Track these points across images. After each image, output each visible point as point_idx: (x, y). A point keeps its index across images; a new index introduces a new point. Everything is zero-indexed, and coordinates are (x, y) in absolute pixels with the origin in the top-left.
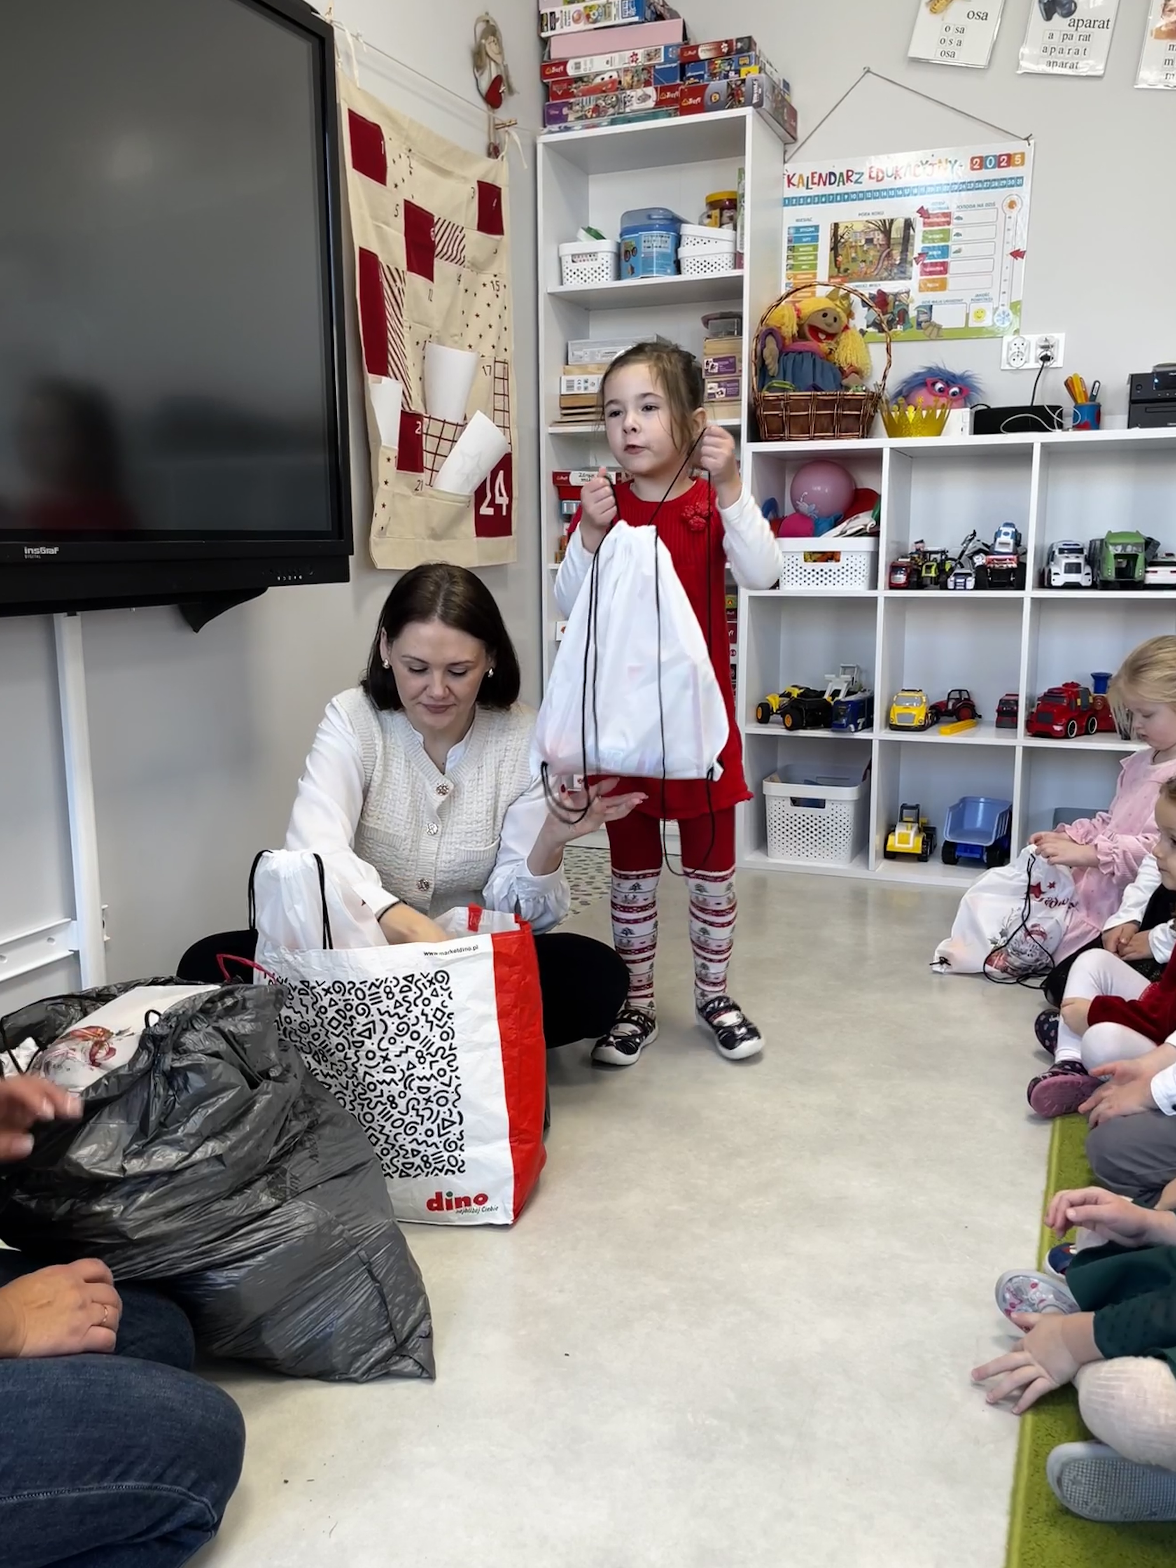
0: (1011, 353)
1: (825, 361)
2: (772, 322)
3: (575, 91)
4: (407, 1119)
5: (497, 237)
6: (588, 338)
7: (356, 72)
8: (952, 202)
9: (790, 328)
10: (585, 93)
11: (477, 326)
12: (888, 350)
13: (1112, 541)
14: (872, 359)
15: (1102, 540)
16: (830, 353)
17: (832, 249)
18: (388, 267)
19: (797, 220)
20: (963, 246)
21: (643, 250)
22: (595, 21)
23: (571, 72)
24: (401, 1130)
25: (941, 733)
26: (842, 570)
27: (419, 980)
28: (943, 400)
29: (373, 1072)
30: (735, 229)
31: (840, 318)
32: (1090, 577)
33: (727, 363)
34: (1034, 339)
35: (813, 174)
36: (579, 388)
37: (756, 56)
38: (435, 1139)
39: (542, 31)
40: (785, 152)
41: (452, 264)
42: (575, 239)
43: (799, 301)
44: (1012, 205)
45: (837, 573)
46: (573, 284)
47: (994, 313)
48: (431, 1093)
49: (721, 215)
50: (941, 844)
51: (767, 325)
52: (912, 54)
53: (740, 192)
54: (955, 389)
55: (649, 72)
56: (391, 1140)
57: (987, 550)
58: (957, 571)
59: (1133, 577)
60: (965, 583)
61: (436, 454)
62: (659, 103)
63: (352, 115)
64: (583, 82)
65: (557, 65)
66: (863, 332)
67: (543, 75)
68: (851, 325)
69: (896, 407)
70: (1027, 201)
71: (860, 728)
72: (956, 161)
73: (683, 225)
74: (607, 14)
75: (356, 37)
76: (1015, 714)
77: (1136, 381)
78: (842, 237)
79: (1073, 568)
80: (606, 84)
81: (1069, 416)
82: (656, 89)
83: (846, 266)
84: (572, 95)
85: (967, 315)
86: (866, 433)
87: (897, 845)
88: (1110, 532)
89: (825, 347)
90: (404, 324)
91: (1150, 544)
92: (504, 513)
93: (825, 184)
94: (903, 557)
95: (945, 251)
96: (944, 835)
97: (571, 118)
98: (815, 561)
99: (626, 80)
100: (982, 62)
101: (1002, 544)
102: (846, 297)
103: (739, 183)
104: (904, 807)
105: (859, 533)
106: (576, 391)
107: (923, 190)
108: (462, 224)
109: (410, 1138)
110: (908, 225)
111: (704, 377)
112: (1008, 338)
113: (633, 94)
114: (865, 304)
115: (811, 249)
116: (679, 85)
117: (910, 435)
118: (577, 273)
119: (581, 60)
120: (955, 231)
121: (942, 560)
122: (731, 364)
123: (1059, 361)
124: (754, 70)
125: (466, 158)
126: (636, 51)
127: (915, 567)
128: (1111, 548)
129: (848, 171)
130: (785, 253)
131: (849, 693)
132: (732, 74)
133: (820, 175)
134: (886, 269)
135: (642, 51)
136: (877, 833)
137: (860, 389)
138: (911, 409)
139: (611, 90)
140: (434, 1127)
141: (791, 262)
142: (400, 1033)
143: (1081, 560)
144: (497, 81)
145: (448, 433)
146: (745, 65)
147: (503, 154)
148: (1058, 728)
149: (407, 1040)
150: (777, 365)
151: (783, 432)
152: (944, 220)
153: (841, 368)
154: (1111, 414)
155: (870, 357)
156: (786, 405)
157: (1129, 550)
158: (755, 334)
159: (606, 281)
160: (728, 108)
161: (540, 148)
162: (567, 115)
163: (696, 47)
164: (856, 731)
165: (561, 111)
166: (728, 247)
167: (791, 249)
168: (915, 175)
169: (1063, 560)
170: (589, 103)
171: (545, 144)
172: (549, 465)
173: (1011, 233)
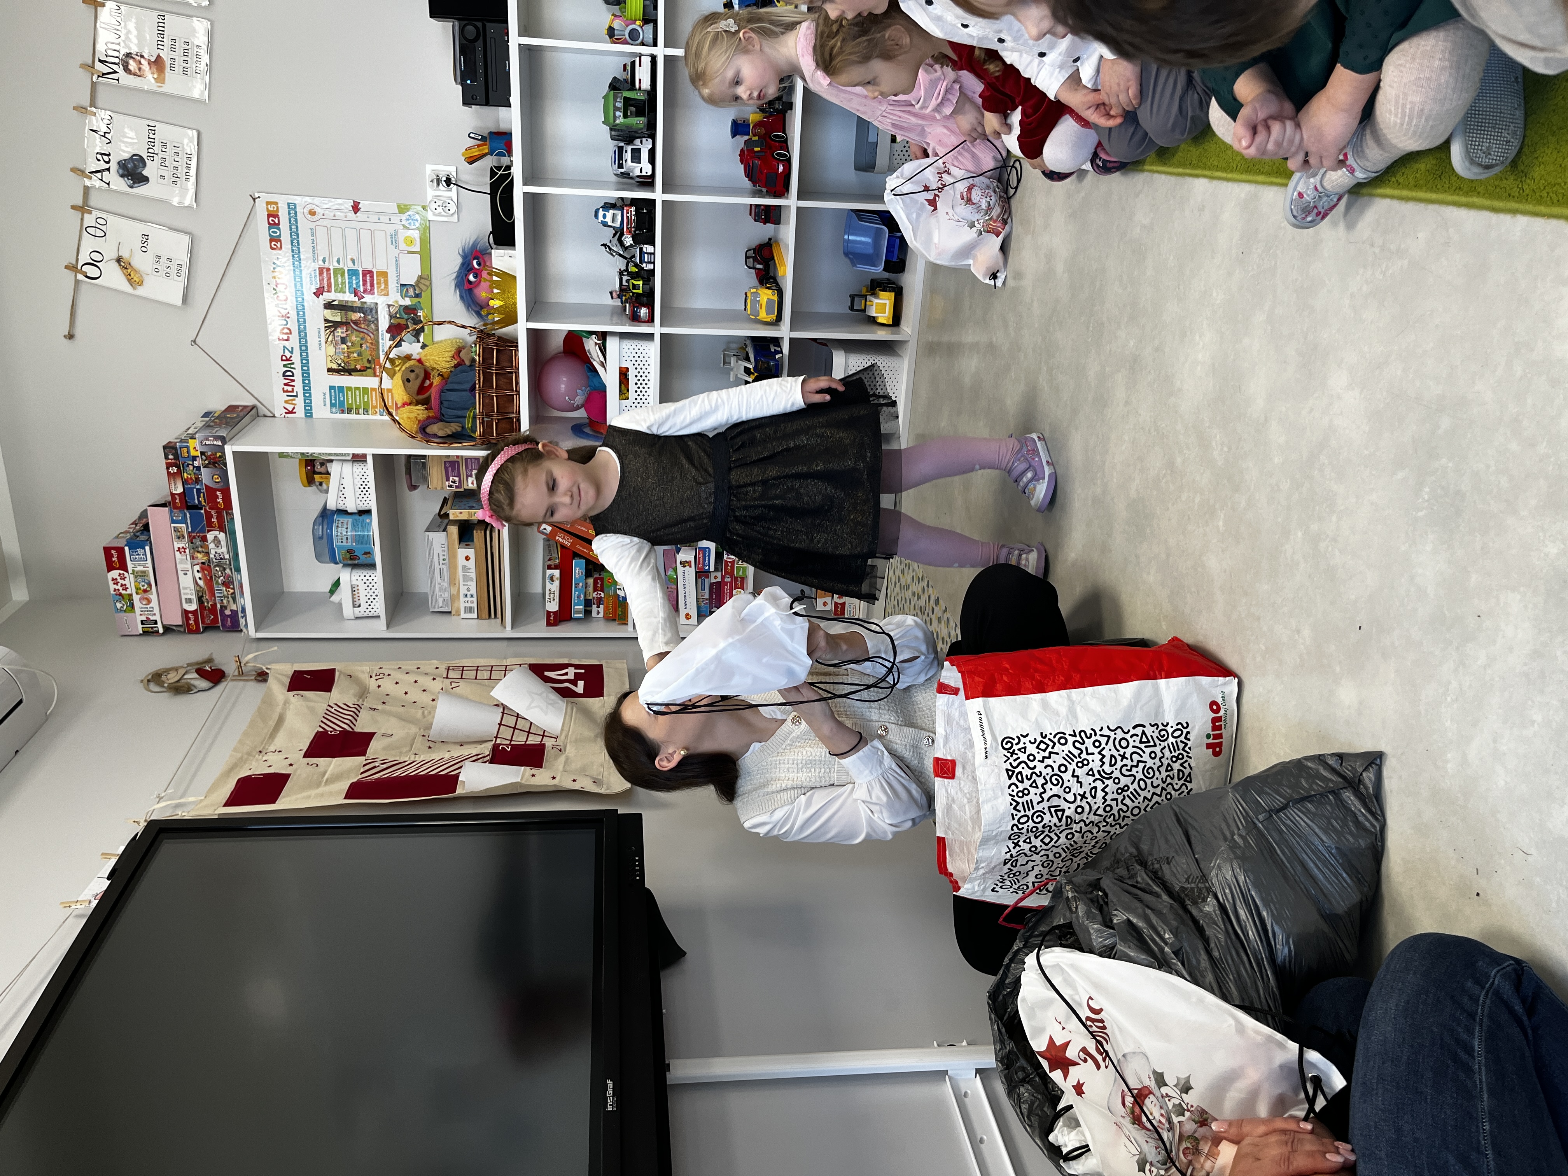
0: (443, 213)
1: (449, 380)
2: (414, 427)
3: (210, 603)
4: (1140, 776)
5: (337, 674)
6: (427, 593)
7: (191, 799)
8: (309, 268)
9: (419, 412)
10: (213, 595)
11: (415, 695)
12: (440, 323)
13: (611, 120)
14: (447, 337)
15: (611, 130)
16: (442, 375)
17: (350, 375)
18: (362, 773)
19: (325, 405)
20: (349, 257)
21: (349, 544)
22: (150, 585)
23: (193, 607)
24: (1149, 781)
25: (784, 276)
26: (636, 366)
27: (1011, 764)
28: (484, 274)
29: (1094, 807)
30: (331, 461)
31: (411, 366)
32: (644, 140)
33: (450, 469)
34: (431, 192)
35: (284, 391)
36: (472, 602)
37: (180, 442)
38: (1157, 750)
39: (157, 632)
40: (265, 416)
41: (360, 715)
42: (340, 605)
43: (396, 404)
44: (312, 213)
45: (639, 370)
46: (380, 606)
47: (408, 228)
48: (1116, 753)
49: (320, 473)
50: (886, 275)
51: (417, 432)
52: (179, 302)
53: (299, 456)
54: (475, 262)
55: (194, 537)
56: (1158, 791)
57: (619, 233)
58: (638, 260)
59: (644, 101)
60: (648, 254)
61: (529, 732)
62: (222, 529)
63: (229, 803)
64: (202, 596)
65: (188, 619)
66: (424, 346)
67: (197, 631)
68: (417, 357)
69: (490, 317)
70: (308, 199)
71: (779, 349)
72: (274, 263)
73: (328, 507)
74: (144, 574)
75: (160, 799)
76: (768, 207)
77: (467, 101)
78: (340, 365)
79: (636, 156)
80: (205, 575)
81: (499, 160)
82: (209, 531)
83: (365, 360)
84: (214, 605)
85: (409, 252)
86: (513, 343)
87: (887, 314)
88: (603, 123)
89: (436, 381)
90: (412, 759)
91: (615, 86)
92: (583, 671)
93: (293, 381)
94: (625, 310)
95: (353, 273)
96: (878, 270)
97: (234, 607)
98: (628, 390)
99: (200, 557)
100: (186, 239)
101: (613, 221)
102: (392, 361)
103: (291, 457)
104: (852, 308)
105: (603, 350)
106: (475, 605)
107: (299, 293)
108: (326, 706)
109: (1157, 773)
110: (329, 306)
111: (462, 490)
112: (430, 216)
113: (213, 552)
114: (399, 345)
115: (350, 393)
116: (205, 510)
117: (515, 304)
118: (369, 603)
119: (183, 597)
120: (336, 264)
121: (627, 275)
122: (451, 466)
123: (451, 170)
124: (192, 443)
125: (268, 701)
126: (176, 549)
127: (634, 299)
128: (617, 122)
129: (282, 360)
130: (353, 416)
131: (747, 359)
132: (196, 463)
133: (286, 384)
134: (368, 325)
135: (175, 543)
136: (875, 333)
137: (473, 349)
138: (492, 303)
139: (210, 572)
140: (1148, 750)
141: (361, 411)
142: (1060, 783)
143: (629, 148)
144: (201, 673)
145: (510, 721)
146: (188, 452)
147: (264, 668)
148: (781, 168)
149: (1067, 776)
150: (452, 424)
151: (512, 418)
152: (325, 274)
153: (456, 366)
154: (498, 122)
155: (445, 340)
156: (488, 416)
157: (619, 105)
158: (424, 444)
159: (377, 576)
160: (226, 466)
161: (260, 635)
162: (231, 610)
163: (173, 495)
164: (781, 352)
165: (228, 616)
166: (348, 467)
167: (349, 411)
168: (286, 300)
169: (629, 164)
170: (221, 591)
171: (257, 630)
172: (540, 630)
173: (338, 213)
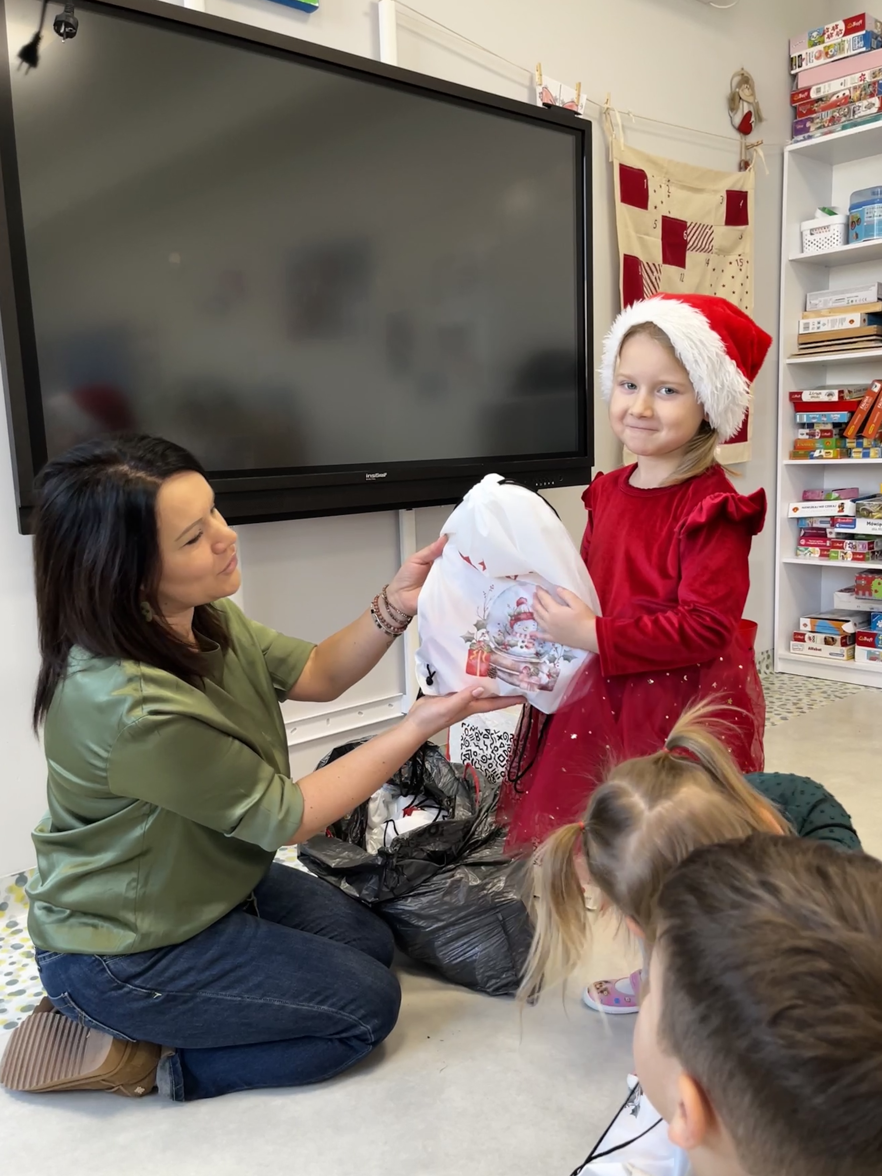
3: (816, 109)
5: (743, 227)
6: (828, 289)
10: (824, 109)
18: (647, 263)
21: (866, 220)
22: (832, 57)
23: (813, 95)
36: (813, 328)
39: (792, 69)
41: (702, 253)
42: (813, 217)
46: (810, 252)
55: (874, 86)
62: (881, 109)
64: (823, 101)
65: (803, 92)
67: (793, 101)
74: (841, 50)
80: (840, 100)
82: (879, 98)
84: (815, 112)
97: (812, 129)
99: (856, 94)
106: (810, 331)
108: (711, 223)
113: (861, 104)
118: (814, 242)
119: (822, 86)
125: (718, 176)
126: (864, 73)
135: (869, 72)
139: (843, 104)
144: (747, 117)
147: (751, 166)
159: (837, 246)
161: (787, 155)
162: (809, 127)
165: (805, 125)
170: (826, 116)
171: (790, 152)
172: (786, 387)
